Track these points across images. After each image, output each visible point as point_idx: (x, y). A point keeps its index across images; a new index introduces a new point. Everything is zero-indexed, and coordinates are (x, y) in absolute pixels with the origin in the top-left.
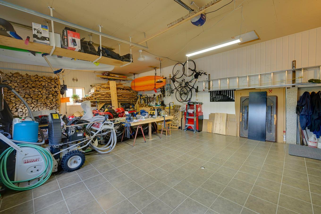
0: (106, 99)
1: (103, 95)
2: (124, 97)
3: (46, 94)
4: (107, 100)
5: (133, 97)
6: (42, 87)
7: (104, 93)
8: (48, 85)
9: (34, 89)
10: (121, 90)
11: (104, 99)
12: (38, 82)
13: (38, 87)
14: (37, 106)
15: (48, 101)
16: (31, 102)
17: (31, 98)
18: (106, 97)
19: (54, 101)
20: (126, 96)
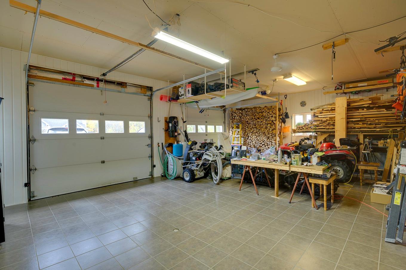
0: (328, 127)
1: (325, 122)
2: (369, 123)
3: (266, 124)
4: (331, 129)
5: (397, 123)
6: (263, 118)
7: (324, 119)
8: (267, 115)
9: (258, 120)
10: (363, 110)
11: (324, 127)
12: (260, 113)
13: (261, 118)
14: (260, 135)
15: (266, 131)
16: (256, 132)
17: (256, 128)
18: (329, 124)
19: (270, 130)
20: (377, 121)
